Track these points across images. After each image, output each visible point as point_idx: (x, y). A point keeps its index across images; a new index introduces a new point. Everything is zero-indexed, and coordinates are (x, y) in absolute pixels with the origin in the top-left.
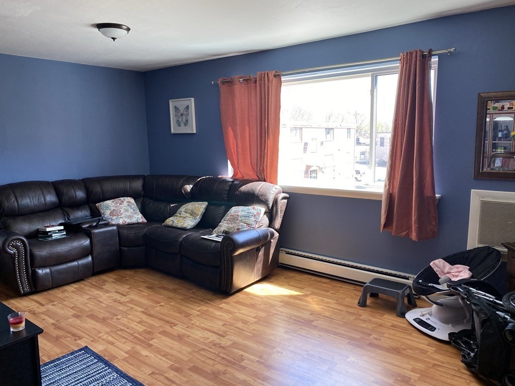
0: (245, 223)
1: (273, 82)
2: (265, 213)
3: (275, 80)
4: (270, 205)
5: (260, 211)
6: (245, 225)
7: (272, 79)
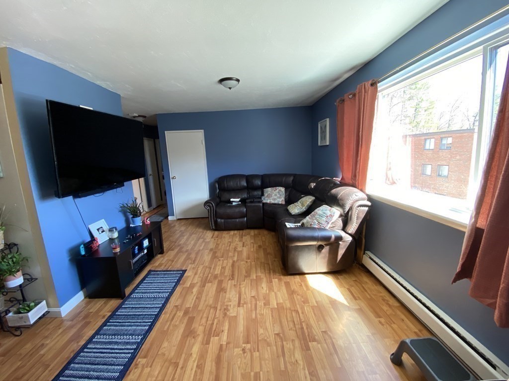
0: (317, 221)
1: (369, 92)
2: (341, 216)
3: (370, 89)
4: (347, 210)
5: (334, 213)
6: (317, 222)
7: (369, 88)
